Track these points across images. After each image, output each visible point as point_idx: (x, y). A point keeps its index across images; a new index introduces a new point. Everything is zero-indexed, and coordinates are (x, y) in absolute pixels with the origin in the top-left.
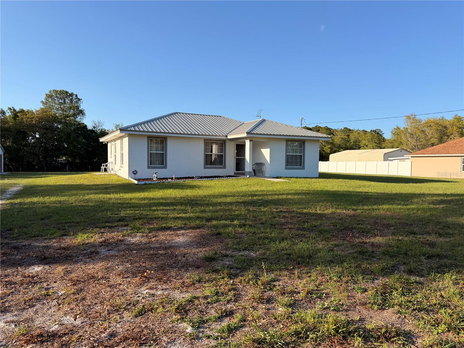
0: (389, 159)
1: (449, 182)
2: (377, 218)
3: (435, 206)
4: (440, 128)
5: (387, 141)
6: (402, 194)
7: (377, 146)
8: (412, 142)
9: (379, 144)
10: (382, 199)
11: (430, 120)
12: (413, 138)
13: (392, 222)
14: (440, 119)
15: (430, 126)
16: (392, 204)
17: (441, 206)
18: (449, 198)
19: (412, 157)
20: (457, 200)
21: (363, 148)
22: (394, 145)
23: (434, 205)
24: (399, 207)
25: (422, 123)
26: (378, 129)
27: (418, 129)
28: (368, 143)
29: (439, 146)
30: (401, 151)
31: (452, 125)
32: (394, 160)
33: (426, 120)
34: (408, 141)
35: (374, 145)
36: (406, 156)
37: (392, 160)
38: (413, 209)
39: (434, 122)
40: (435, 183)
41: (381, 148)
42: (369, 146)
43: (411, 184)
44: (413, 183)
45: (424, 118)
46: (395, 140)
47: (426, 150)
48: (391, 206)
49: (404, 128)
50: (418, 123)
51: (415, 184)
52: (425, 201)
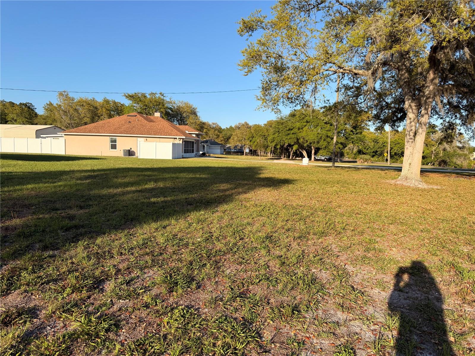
0: (42, 136)
1: (98, 159)
2: (18, 199)
3: (82, 182)
4: (92, 108)
5: (39, 117)
6: (51, 172)
7: (28, 122)
8: (66, 120)
9: (31, 119)
10: (28, 179)
11: (82, 100)
12: (67, 116)
13: (34, 201)
14: (91, 100)
15: (83, 105)
16: (38, 183)
17: (88, 181)
18: (96, 174)
19: (65, 135)
20: (102, 175)
21: (11, 123)
22: (48, 122)
23: (82, 180)
24: (46, 185)
25: (75, 101)
26: (29, 103)
27: (72, 107)
28: (17, 117)
29: (90, 125)
30: (55, 128)
31: (102, 107)
32: (47, 137)
33: (79, 98)
34: (62, 118)
35: (24, 119)
36: (59, 134)
37: (45, 138)
38: (60, 186)
39: (86, 102)
40: (86, 160)
41: (32, 124)
42: (18, 121)
43: (63, 162)
44: (65, 161)
45: (76, 97)
46: (47, 117)
47: (79, 129)
48: (36, 186)
49: (57, 104)
50: (71, 101)
51: (66, 162)
52: (74, 178)
